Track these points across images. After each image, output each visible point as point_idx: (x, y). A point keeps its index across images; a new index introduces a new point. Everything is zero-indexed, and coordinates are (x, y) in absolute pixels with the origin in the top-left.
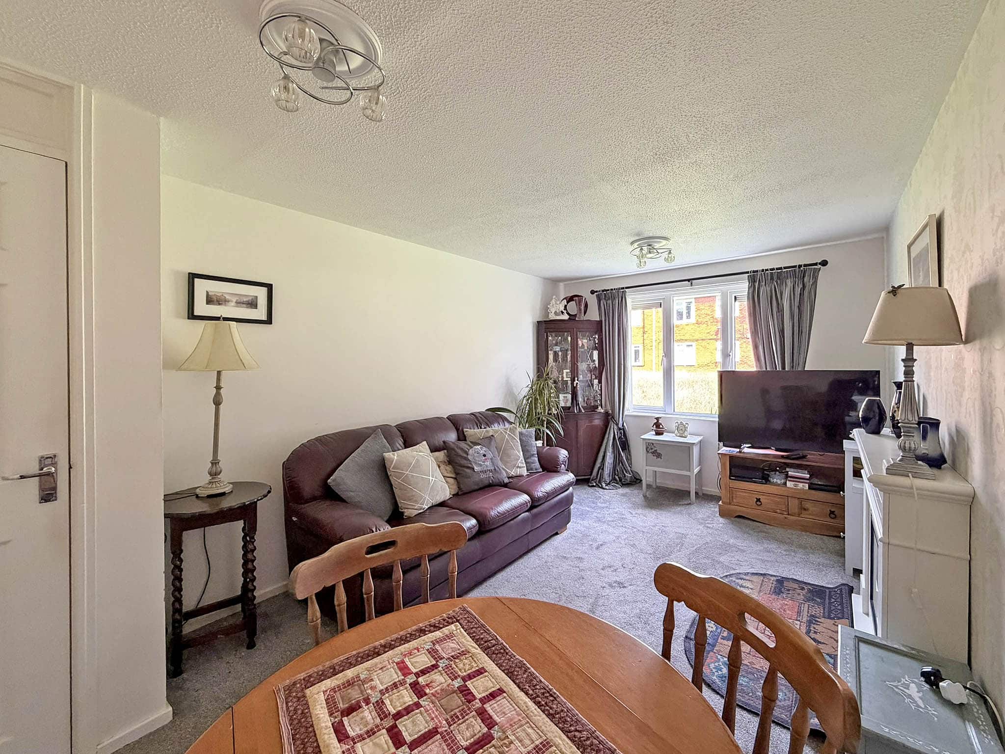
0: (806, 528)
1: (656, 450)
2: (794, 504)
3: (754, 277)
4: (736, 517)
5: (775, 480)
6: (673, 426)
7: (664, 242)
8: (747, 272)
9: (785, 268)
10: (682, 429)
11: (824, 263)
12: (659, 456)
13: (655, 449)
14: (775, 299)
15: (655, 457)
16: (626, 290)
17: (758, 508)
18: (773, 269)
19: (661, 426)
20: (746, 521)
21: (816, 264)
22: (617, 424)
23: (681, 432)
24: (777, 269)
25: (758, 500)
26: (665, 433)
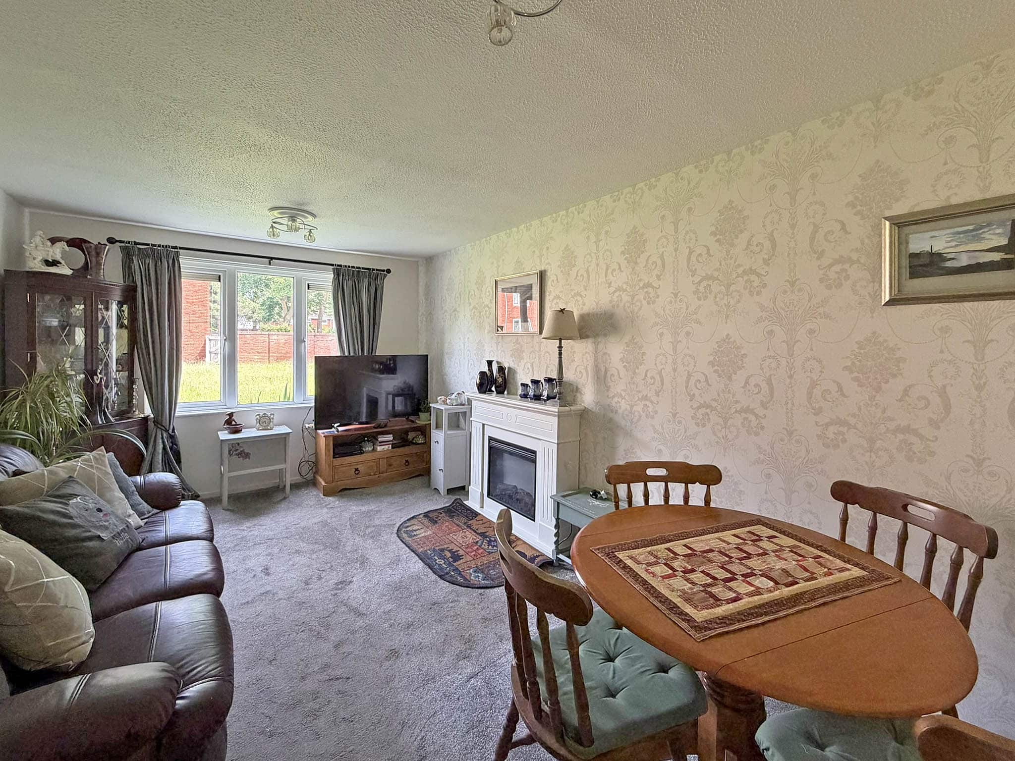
0: (392, 480)
1: (244, 450)
2: (384, 463)
3: (339, 271)
4: (339, 492)
5: (367, 449)
6: (253, 420)
7: (310, 218)
8: (332, 265)
9: (363, 268)
10: (265, 421)
11: (389, 271)
12: (247, 455)
13: (242, 449)
14: (356, 291)
15: (242, 459)
16: (181, 251)
17: (357, 476)
18: (353, 267)
19: (233, 423)
20: (352, 491)
21: (383, 271)
22: (167, 431)
23: (264, 424)
24: (357, 268)
25: (357, 470)
26: (243, 430)
